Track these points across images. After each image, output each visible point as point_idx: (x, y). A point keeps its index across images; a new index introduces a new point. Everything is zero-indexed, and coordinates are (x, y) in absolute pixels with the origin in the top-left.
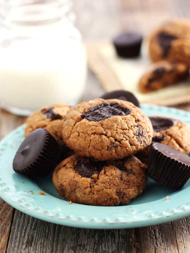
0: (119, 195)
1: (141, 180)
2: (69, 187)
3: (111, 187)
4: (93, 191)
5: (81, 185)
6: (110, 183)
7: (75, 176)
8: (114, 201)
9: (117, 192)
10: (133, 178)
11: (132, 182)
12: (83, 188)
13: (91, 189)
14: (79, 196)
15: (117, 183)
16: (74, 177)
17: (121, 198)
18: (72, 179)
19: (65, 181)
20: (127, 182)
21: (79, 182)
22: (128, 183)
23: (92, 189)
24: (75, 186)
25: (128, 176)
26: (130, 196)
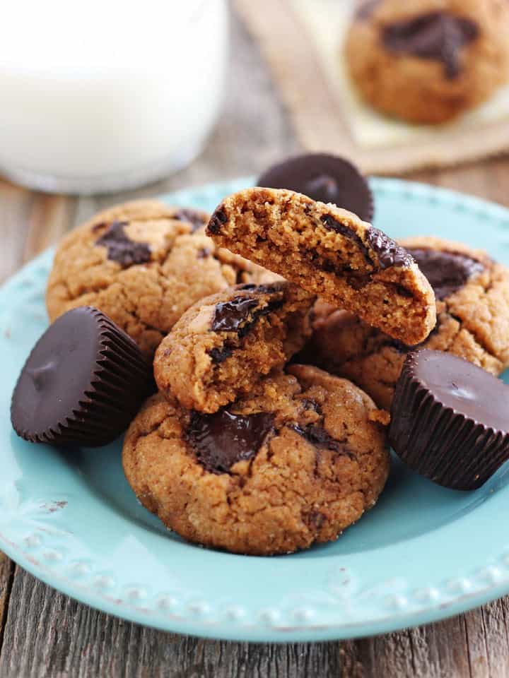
0: (309, 521)
1: (373, 471)
2: (168, 499)
3: (286, 501)
4: (235, 512)
5: (201, 496)
6: (284, 489)
7: (184, 468)
8: (295, 539)
9: (303, 513)
10: (348, 467)
11: (346, 480)
12: (208, 506)
13: (230, 509)
14: (196, 523)
15: (303, 488)
16: (182, 473)
17: (315, 531)
18: (176, 477)
19: (157, 482)
20: (332, 481)
21: (195, 488)
22: (336, 485)
23: (234, 507)
24: (185, 496)
25: (336, 462)
26: (340, 522)
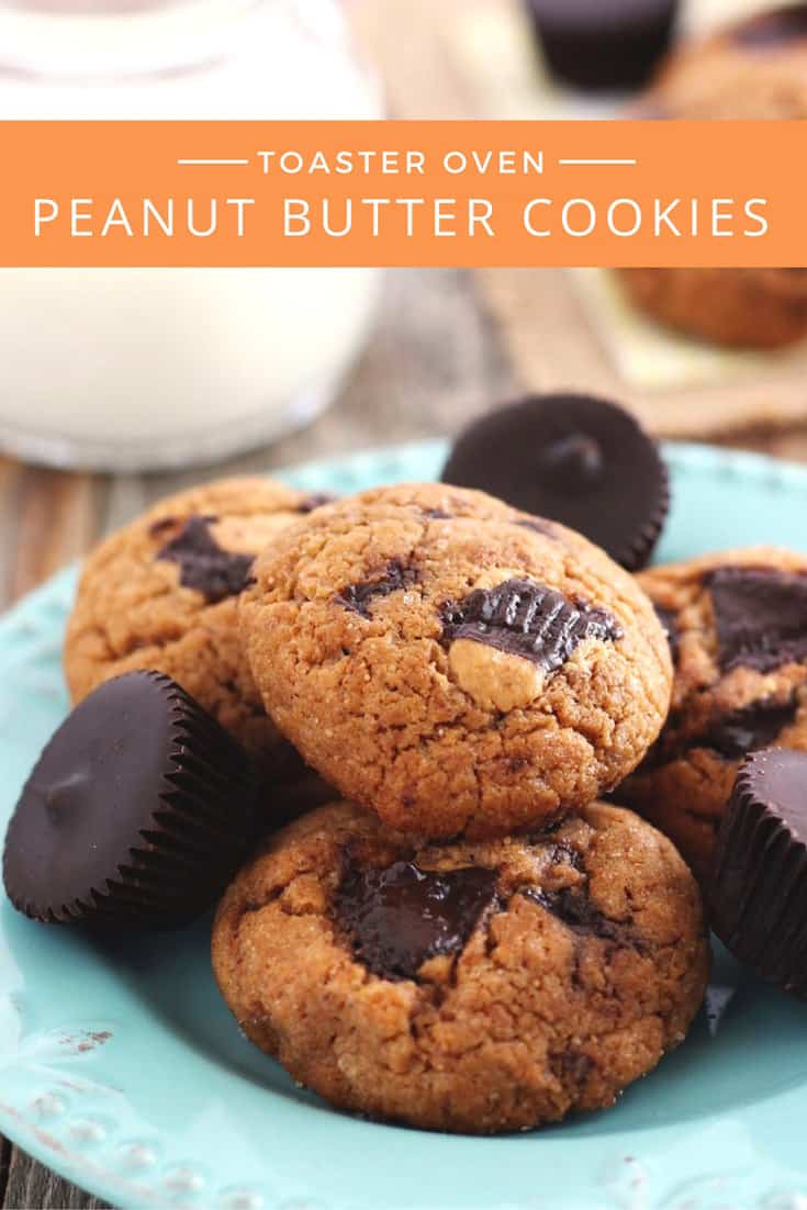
0: (564, 1069)
1: (681, 978)
2: (300, 1027)
3: (520, 1031)
4: (427, 1052)
5: (363, 1021)
6: (515, 1009)
7: (330, 968)
8: (536, 1104)
9: (552, 1056)
10: (638, 970)
11: (632, 993)
12: (375, 1041)
13: (418, 1047)
14: (352, 1072)
15: (552, 1007)
16: (327, 978)
17: (574, 1088)
18: (314, 986)
19: (281, 995)
20: (605, 995)
21: (351, 1006)
22: (612, 1002)
23: (424, 1042)
24: (330, 1022)
25: (613, 962)
26: (620, 1073)
